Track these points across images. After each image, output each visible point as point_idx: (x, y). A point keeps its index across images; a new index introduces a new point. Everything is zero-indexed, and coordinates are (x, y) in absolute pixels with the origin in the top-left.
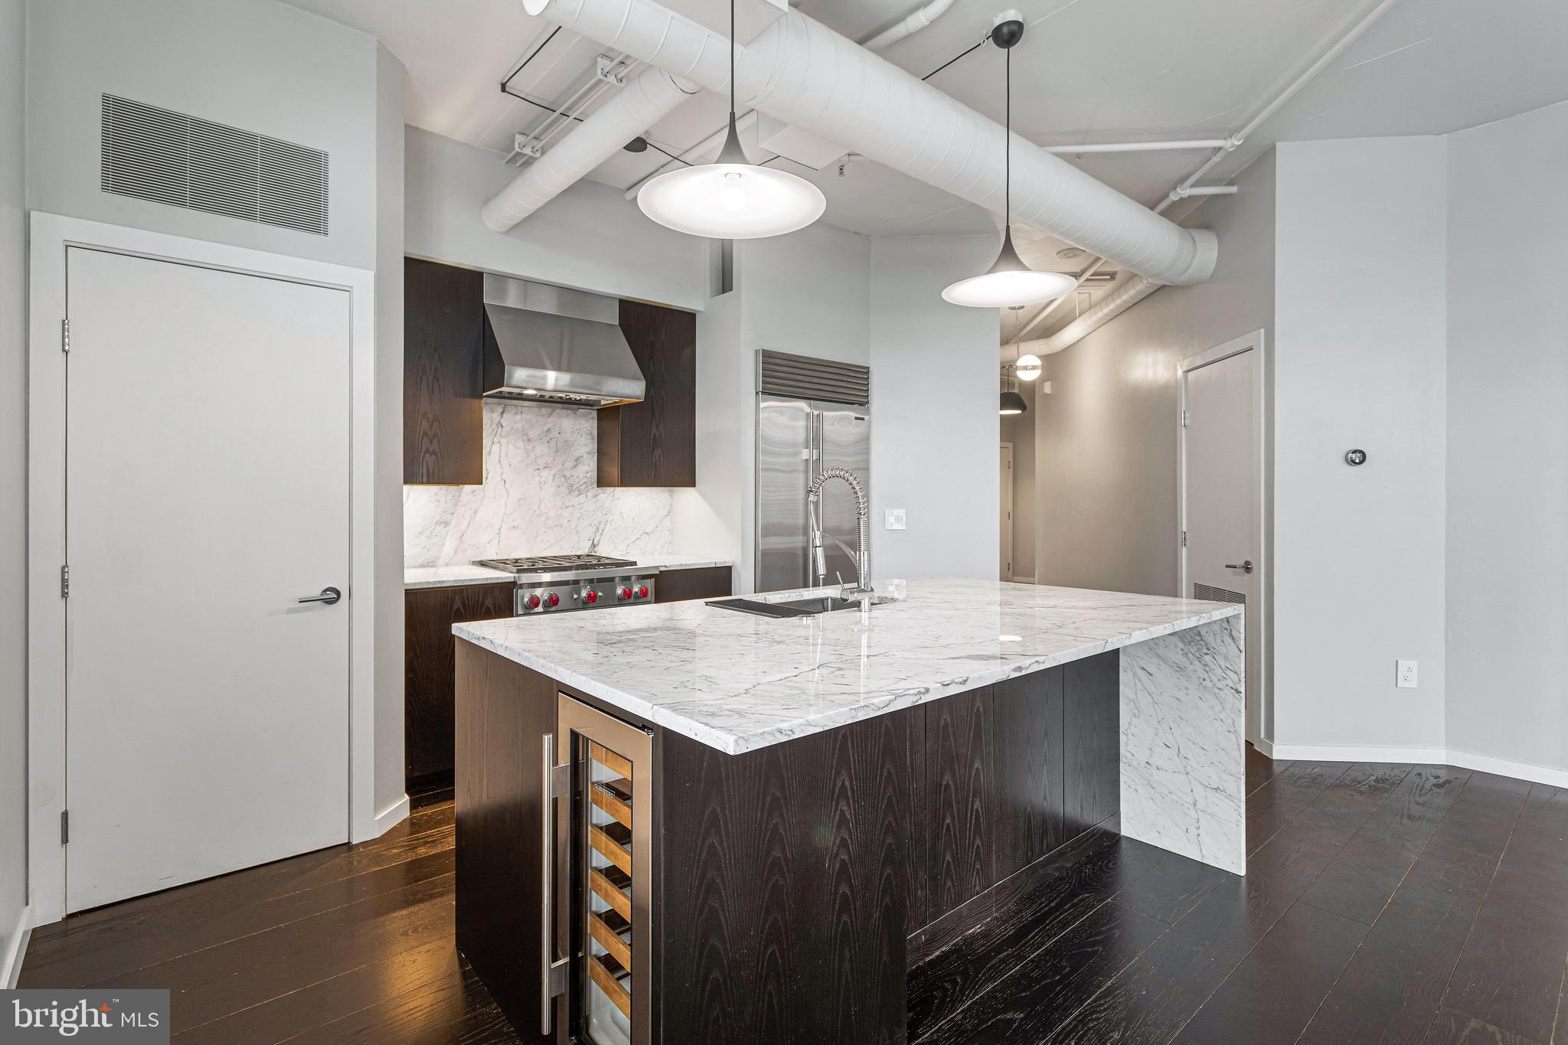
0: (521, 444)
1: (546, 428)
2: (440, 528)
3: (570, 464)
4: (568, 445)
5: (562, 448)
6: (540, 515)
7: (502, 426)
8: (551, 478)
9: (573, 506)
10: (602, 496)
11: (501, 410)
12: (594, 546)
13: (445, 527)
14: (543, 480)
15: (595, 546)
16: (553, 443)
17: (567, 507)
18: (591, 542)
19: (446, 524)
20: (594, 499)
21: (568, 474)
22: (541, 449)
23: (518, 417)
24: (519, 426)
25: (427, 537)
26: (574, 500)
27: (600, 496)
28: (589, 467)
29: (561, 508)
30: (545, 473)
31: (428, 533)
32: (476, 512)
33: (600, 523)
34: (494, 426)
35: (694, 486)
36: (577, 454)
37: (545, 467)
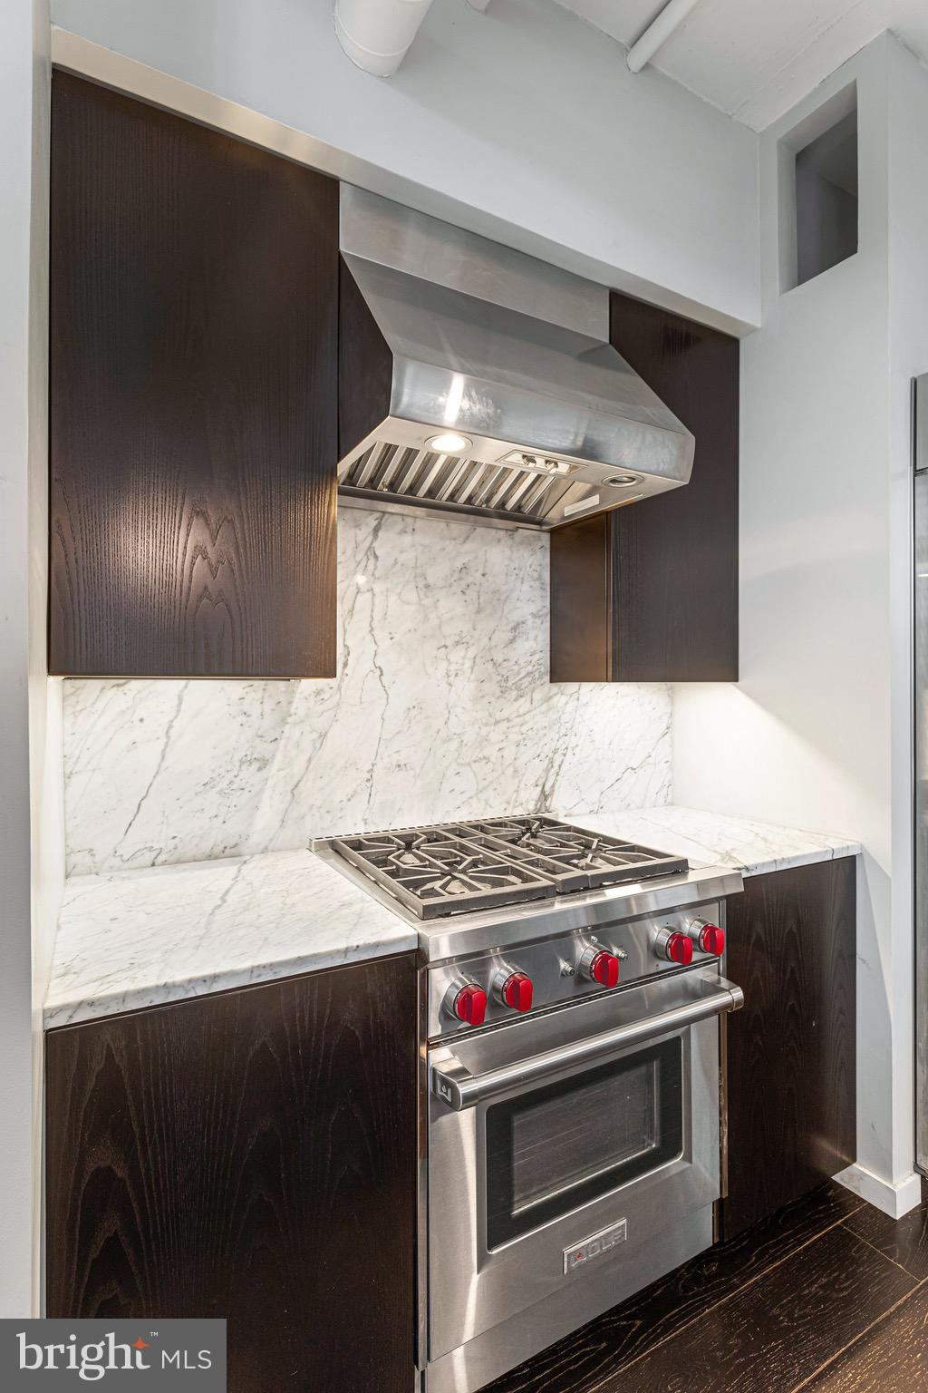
0: (412, 596)
1: (459, 564)
2: (249, 773)
3: (502, 636)
4: (499, 599)
5: (488, 603)
6: (448, 740)
7: (376, 557)
8: (468, 664)
9: (508, 720)
10: (560, 700)
11: (374, 523)
12: (544, 796)
13: (260, 769)
14: (453, 668)
15: (546, 798)
16: (472, 594)
17: (497, 722)
18: (539, 789)
19: (264, 763)
20: (544, 707)
21: (499, 658)
22: (451, 606)
23: (407, 539)
24: (409, 556)
25: (221, 793)
26: (511, 708)
27: (555, 700)
28: (536, 644)
29: (486, 725)
30: (457, 655)
31: (223, 785)
32: (323, 736)
33: (555, 751)
34: (360, 556)
35: (736, 680)
36: (515, 617)
37: (457, 643)
